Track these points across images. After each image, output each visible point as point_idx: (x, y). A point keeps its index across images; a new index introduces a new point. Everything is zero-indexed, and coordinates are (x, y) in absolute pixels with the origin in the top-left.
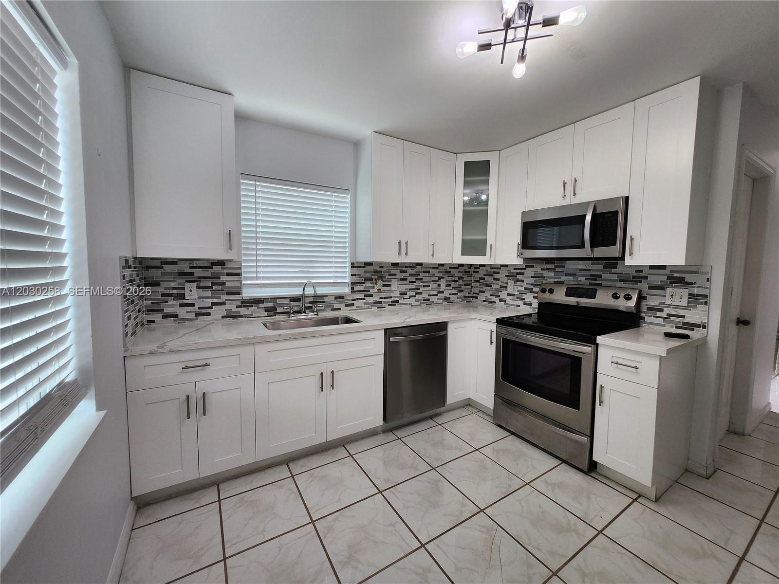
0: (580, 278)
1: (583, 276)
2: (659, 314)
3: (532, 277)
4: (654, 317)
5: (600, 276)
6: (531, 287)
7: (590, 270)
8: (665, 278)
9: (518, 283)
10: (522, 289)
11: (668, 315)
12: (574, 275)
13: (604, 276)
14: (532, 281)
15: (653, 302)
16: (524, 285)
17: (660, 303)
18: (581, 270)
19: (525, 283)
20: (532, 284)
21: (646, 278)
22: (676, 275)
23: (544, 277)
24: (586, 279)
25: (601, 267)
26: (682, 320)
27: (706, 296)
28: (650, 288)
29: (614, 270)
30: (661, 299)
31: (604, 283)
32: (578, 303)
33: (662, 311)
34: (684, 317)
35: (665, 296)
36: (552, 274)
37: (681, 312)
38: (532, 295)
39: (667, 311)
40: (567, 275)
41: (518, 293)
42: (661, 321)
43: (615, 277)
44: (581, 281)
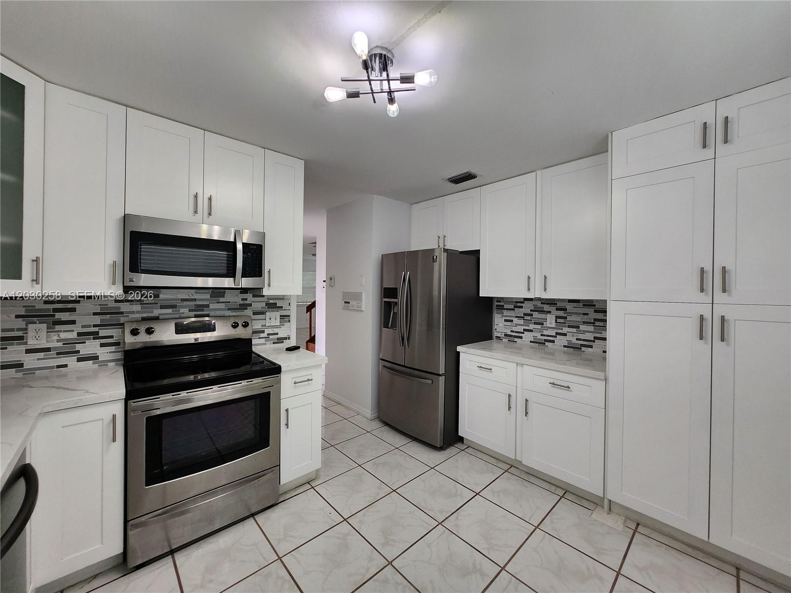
0: (182, 310)
1: (184, 307)
2: (262, 335)
3: (95, 314)
4: (259, 338)
5: (208, 306)
6: (96, 329)
7: (195, 300)
8: (264, 305)
9: (58, 328)
10: (74, 335)
11: (268, 334)
12: (173, 307)
13: (212, 306)
14: (97, 320)
15: (257, 326)
16: (78, 328)
17: (262, 326)
18: (183, 300)
19: (78, 324)
20: (95, 326)
21: (250, 305)
22: (271, 301)
23: (122, 313)
24: (190, 311)
25: (208, 296)
26: (276, 337)
27: (289, 316)
28: (254, 314)
29: (221, 300)
30: (263, 322)
31: (212, 313)
32: (196, 339)
33: (263, 332)
34: (277, 334)
35: (265, 319)
36: (137, 307)
37: (276, 331)
38: (98, 342)
39: (267, 331)
40: (162, 307)
41: (60, 344)
42: (263, 341)
43: (222, 306)
44: (184, 313)
